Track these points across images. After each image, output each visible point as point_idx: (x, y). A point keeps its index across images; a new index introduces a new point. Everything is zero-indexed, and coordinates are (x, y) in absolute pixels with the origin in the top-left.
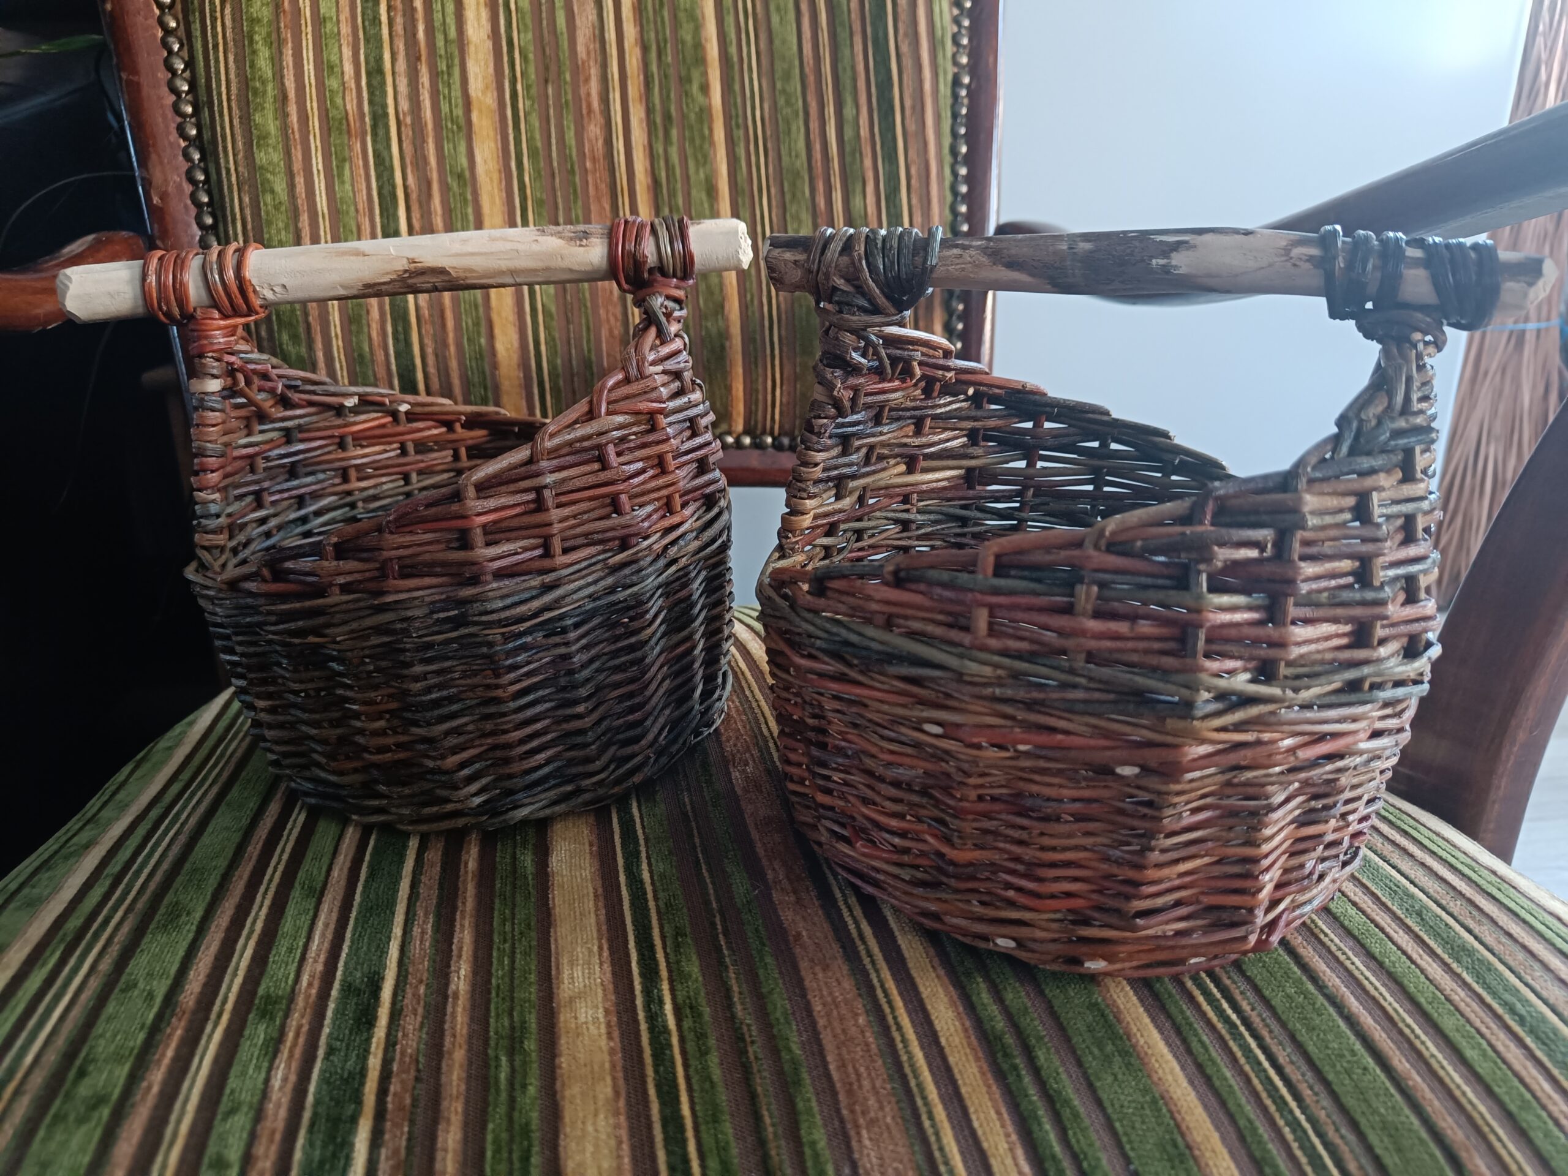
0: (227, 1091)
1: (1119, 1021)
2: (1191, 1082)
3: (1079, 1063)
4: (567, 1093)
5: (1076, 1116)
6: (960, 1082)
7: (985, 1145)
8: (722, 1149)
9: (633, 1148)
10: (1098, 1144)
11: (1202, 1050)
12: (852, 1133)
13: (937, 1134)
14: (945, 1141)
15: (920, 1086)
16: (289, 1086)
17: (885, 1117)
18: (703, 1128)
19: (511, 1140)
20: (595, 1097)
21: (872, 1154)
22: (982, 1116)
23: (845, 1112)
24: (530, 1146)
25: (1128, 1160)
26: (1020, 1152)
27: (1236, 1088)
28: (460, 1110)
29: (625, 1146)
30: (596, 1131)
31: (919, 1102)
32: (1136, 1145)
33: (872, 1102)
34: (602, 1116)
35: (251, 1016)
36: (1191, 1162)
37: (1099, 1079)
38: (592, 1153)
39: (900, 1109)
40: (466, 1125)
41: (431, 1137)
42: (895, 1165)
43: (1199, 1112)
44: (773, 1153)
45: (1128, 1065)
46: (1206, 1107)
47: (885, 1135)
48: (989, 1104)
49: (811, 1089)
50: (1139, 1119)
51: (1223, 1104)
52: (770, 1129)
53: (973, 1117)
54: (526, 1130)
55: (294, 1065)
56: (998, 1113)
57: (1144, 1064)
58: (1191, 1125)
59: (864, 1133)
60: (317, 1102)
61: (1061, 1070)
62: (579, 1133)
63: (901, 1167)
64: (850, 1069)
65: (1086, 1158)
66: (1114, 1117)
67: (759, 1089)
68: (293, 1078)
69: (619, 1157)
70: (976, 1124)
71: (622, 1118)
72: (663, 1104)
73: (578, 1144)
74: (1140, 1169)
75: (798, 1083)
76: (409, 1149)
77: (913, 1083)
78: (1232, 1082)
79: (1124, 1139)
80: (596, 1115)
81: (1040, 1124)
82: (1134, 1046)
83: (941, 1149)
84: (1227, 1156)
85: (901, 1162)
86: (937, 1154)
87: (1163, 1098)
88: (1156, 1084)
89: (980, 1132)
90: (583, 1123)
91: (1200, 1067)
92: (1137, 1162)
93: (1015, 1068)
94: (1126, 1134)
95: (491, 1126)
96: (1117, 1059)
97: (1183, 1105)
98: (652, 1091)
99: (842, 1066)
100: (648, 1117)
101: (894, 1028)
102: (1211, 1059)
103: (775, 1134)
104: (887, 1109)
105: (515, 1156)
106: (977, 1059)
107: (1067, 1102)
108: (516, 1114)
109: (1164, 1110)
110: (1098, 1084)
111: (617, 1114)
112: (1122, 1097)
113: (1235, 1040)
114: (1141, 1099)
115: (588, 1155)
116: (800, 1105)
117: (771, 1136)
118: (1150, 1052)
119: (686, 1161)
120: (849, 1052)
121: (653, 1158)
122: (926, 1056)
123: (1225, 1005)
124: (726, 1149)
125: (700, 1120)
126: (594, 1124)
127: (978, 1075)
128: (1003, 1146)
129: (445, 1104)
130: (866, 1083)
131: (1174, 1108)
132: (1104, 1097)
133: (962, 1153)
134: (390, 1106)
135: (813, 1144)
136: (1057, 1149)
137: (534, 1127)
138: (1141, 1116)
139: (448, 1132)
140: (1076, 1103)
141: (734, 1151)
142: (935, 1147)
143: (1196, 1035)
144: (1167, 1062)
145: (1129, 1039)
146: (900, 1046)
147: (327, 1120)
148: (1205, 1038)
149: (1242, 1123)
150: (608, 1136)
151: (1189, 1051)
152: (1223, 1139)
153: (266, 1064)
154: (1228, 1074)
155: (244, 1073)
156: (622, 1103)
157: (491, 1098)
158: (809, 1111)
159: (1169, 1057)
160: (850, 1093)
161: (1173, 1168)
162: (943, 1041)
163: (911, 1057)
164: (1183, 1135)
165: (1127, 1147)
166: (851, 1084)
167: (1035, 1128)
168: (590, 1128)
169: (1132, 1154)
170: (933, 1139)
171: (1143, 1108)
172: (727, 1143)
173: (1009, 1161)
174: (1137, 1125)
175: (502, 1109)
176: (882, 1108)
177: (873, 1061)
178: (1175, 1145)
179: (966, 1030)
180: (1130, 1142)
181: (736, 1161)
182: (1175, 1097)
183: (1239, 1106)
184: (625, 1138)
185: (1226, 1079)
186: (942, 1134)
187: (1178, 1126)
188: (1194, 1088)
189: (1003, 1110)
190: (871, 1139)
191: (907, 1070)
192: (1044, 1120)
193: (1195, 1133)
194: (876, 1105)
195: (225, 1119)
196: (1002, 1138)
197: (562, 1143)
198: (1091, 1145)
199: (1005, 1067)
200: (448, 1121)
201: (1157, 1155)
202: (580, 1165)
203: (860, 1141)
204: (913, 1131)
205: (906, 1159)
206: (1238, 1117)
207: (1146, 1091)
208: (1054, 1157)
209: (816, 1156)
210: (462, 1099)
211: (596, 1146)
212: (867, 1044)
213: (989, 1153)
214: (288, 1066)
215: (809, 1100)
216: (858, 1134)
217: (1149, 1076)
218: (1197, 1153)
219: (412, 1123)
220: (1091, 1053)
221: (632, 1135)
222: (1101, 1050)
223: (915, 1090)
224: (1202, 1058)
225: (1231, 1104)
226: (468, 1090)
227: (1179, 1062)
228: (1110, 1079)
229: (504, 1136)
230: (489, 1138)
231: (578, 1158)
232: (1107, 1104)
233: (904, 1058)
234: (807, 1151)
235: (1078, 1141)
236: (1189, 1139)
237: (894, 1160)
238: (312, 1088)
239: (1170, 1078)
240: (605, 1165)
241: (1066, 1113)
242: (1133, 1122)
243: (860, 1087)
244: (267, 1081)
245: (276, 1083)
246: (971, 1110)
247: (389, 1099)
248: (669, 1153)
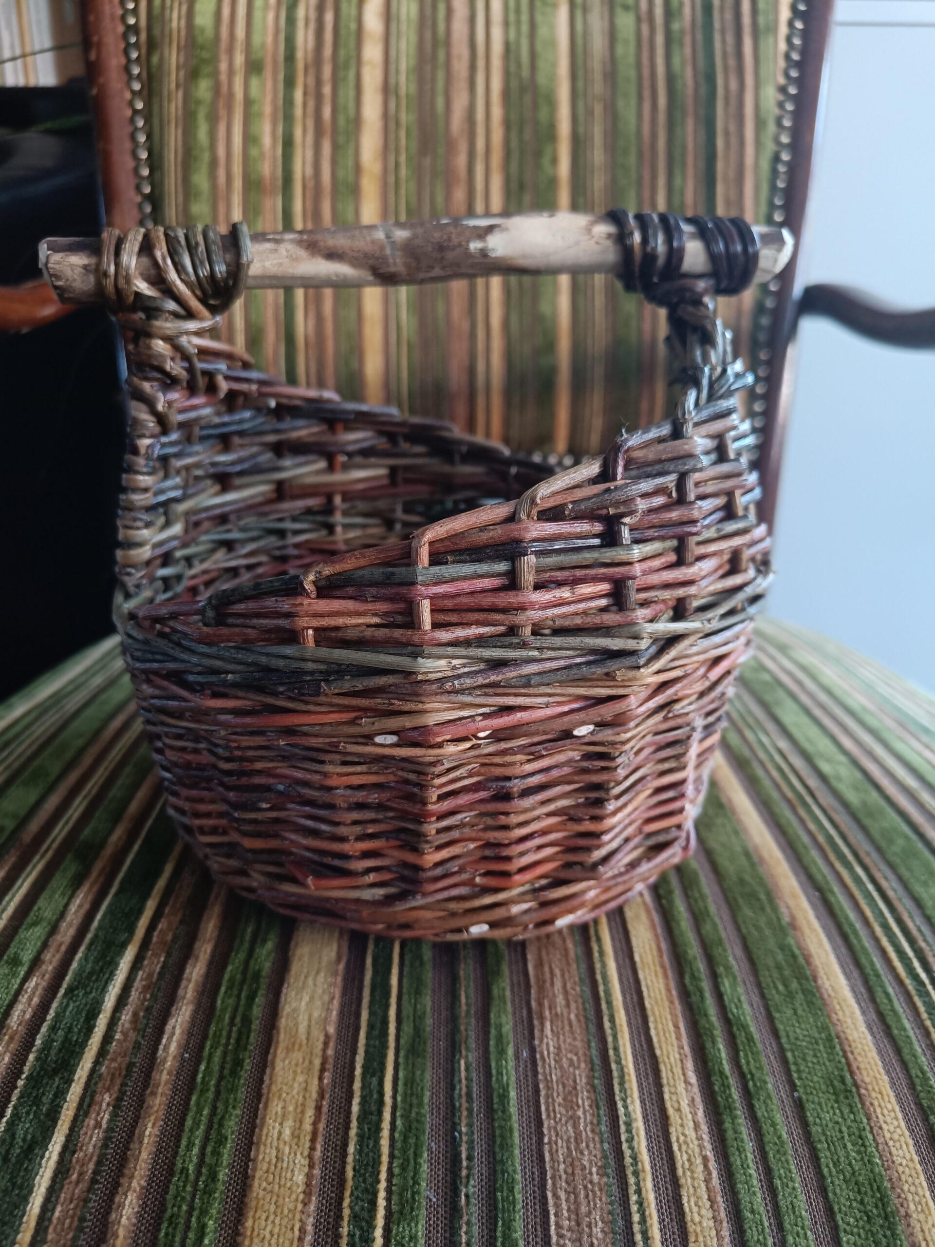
0: (36, 908)
1: (808, 963)
2: (870, 1028)
3: (763, 996)
4: (299, 952)
5: (750, 1039)
6: (645, 993)
7: (658, 1052)
8: (418, 1019)
9: (342, 1006)
10: (766, 1068)
11: (885, 1001)
12: (536, 1022)
13: (615, 1037)
14: (621, 1042)
15: (608, 993)
16: (83, 911)
17: (569, 1013)
18: (405, 998)
19: (243, 982)
20: (320, 958)
21: (551, 1043)
22: (660, 1027)
23: (534, 1004)
24: (258, 988)
25: (793, 1087)
26: (690, 1065)
27: (914, 1039)
28: (209, 951)
29: (336, 1003)
30: (315, 985)
31: (604, 1006)
32: (804, 1075)
33: (560, 1000)
34: (322, 974)
35: (69, 856)
36: (857, 1100)
37: (779, 1011)
38: (307, 1004)
39: (585, 1009)
40: (211, 963)
41: (181, 969)
42: (569, 1056)
43: (873, 1054)
44: (462, 1028)
45: (810, 1004)
46: (880, 1052)
47: (567, 1028)
48: (669, 1017)
49: (508, 981)
50: (811, 1053)
51: (898, 1051)
52: (464, 1008)
53: (651, 1025)
54: (257, 976)
55: (90, 898)
56: (676, 1027)
57: (825, 1005)
58: (862, 1066)
59: (548, 1024)
60: (100, 928)
61: (743, 998)
62: (301, 984)
63: (575, 1058)
64: (546, 969)
65: (753, 1079)
66: (786, 1046)
67: (462, 973)
68: (87, 906)
69: (328, 1010)
70: (653, 1032)
71: (339, 979)
72: (375, 972)
73: (297, 994)
74: (804, 1097)
75: (498, 973)
76: (161, 975)
77: (601, 988)
78: (911, 1033)
79: (793, 1068)
80: (318, 972)
81: (714, 1042)
82: (818, 988)
83: (616, 1049)
84: (893, 1100)
85: (576, 1054)
86: (611, 1052)
87: (838, 1037)
88: (834, 1025)
89: (655, 1040)
90: (306, 977)
91: (881, 1015)
92: (801, 1090)
93: (701, 991)
94: (796, 1064)
95: (230, 968)
96: (800, 997)
97: (858, 1048)
98: (369, 961)
99: (540, 965)
100: (361, 981)
101: (593, 939)
102: (893, 1010)
103: (468, 1012)
104: (573, 1006)
105: (244, 994)
106: (666, 976)
107: (744, 1027)
108: (252, 962)
109: (838, 1048)
110: (777, 1015)
111: (335, 974)
112: (798, 1031)
113: (920, 996)
114: (817, 1035)
115: (303, 1003)
116: (495, 992)
117: (463, 1014)
118: (833, 994)
119: (385, 1022)
120: (548, 954)
121: (358, 1015)
122: (619, 968)
123: (916, 964)
124: (422, 1017)
125: (405, 990)
126: (315, 980)
127: (663, 991)
128: (675, 1056)
129: (197, 945)
130: (558, 984)
131: (847, 1048)
132: (780, 1027)
133: (635, 1056)
134: (155, 939)
135: (499, 1026)
136: (727, 1067)
137: (264, 973)
138: (814, 1050)
139: (194, 966)
140: (753, 1029)
141: (429, 1021)
142: (610, 1045)
143: (882, 986)
144: (848, 1006)
145: (815, 981)
146: (596, 955)
147: (104, 942)
148: (890, 990)
149: (913, 1072)
150: (324, 992)
151: (873, 999)
152: (893, 1084)
153: (70, 892)
154: (908, 1025)
155: (51, 897)
156: (341, 967)
157: (236, 946)
158: (503, 999)
159: (852, 1001)
160: (541, 988)
161: (837, 1101)
162: (637, 958)
163: (604, 965)
164: (852, 1073)
165: (795, 1075)
166: (544, 981)
167: (709, 1045)
168: (310, 982)
169: (798, 1082)
170: (610, 1039)
171: (817, 1043)
172: (424, 1013)
173: (678, 1070)
174: (809, 1058)
175: (242, 956)
176: (568, 1005)
177: (568, 964)
178: (843, 1081)
179: (660, 950)
180: (799, 1071)
181: (428, 1029)
182: (851, 1038)
183: (914, 1056)
184: (337, 995)
185: (905, 1030)
186: (619, 1036)
187: (849, 1065)
188: (872, 1034)
189: (682, 1026)
190: (552, 1030)
191: (599, 977)
192: (719, 1040)
193: (864, 1073)
194: (563, 1002)
195: (27, 929)
196: (676, 1049)
197: (284, 991)
198: (760, 1068)
199: (691, 988)
200: (197, 959)
201: (823, 1087)
202: (294, 1010)
203: (542, 1031)
204: (593, 1028)
205: (581, 1053)
206: (911, 1065)
207: (824, 1028)
208: (722, 1073)
209: (500, 1037)
210: (213, 942)
211: (312, 998)
212: (566, 950)
213: (660, 1060)
214: (85, 897)
215: (504, 989)
216: (542, 1025)
217: (829, 1017)
218: (863, 1091)
219: (168, 955)
220: (776, 988)
221: (344, 994)
222: (786, 986)
223: (602, 994)
224: (885, 1007)
225: (905, 1051)
226: (219, 936)
227: (861, 1007)
228: (789, 1012)
229: (239, 977)
230: (226, 976)
231: (294, 1005)
232: (782, 1034)
233: (598, 966)
234: (493, 1032)
235: (748, 1063)
236: (858, 1078)
237: (571, 1052)
238: (99, 917)
239: (849, 1021)
240: (316, 1014)
241: (741, 1038)
242: (805, 1055)
243: (552, 984)
244: (66, 906)
245: (73, 908)
246: (651, 1019)
247: (156, 934)
248: (371, 1013)
